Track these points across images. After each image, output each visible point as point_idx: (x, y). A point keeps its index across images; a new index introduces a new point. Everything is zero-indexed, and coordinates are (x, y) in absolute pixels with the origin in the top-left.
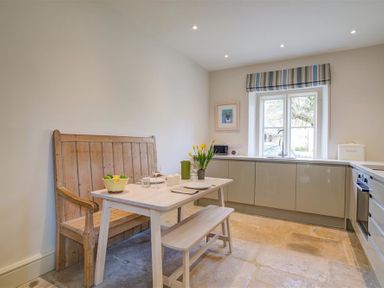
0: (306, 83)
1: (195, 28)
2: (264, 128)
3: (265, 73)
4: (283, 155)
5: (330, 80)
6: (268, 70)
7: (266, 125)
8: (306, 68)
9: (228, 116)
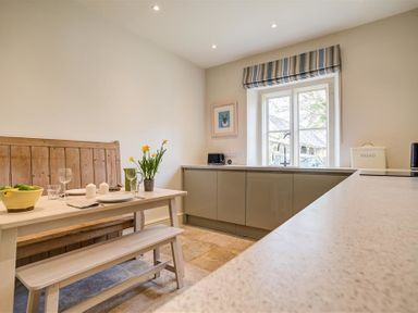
0: (311, 72)
1: (156, 8)
2: (268, 133)
3: (264, 65)
4: (285, 163)
5: (340, 66)
6: (267, 61)
7: (271, 129)
8: (311, 53)
9: (224, 118)
